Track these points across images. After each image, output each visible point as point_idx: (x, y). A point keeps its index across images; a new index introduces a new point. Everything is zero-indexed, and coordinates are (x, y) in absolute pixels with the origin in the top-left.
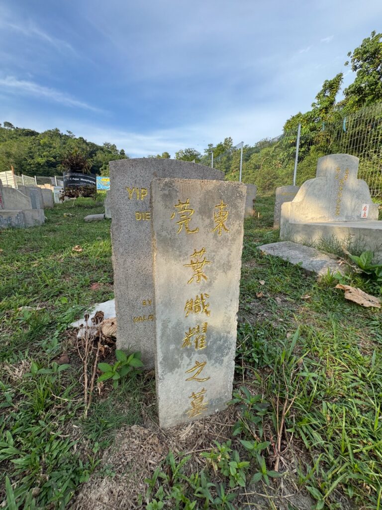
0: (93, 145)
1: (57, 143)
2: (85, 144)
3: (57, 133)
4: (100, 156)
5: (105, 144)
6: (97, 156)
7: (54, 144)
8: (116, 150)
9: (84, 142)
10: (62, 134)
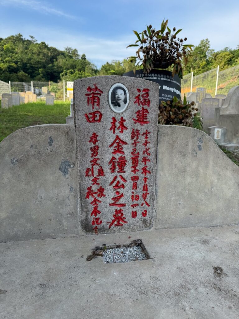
0: (55, 50)
1: (19, 48)
2: (47, 48)
3: (20, 39)
4: (61, 61)
5: (66, 49)
6: (58, 61)
7: (16, 50)
8: (78, 55)
9: (46, 46)
10: (25, 39)
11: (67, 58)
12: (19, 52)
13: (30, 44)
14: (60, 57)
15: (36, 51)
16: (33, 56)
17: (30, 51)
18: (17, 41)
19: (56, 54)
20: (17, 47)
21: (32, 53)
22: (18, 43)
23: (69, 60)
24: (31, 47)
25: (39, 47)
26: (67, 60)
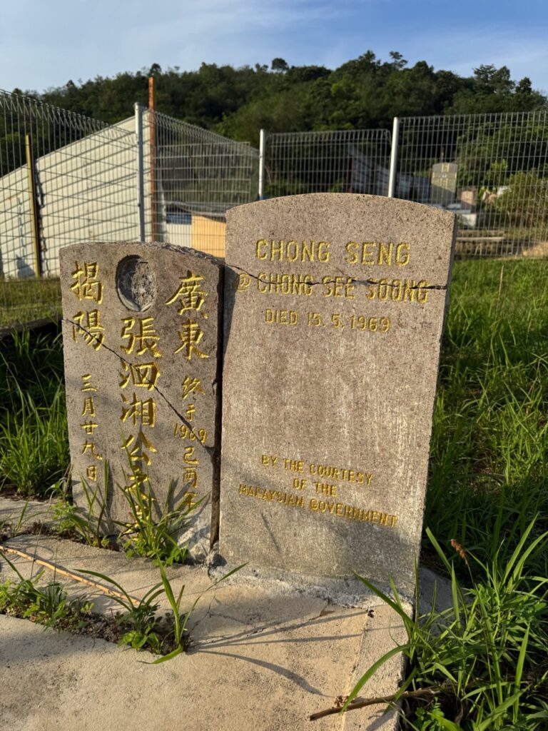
11: (480, 95)
12: (362, 94)
13: (390, 72)
14: (460, 93)
15: (402, 87)
16: (394, 100)
17: (388, 88)
18: (361, 71)
19: (450, 87)
20: (359, 84)
21: (391, 94)
22: (363, 75)
23: (483, 99)
24: (390, 80)
25: (409, 77)
26: (477, 100)
